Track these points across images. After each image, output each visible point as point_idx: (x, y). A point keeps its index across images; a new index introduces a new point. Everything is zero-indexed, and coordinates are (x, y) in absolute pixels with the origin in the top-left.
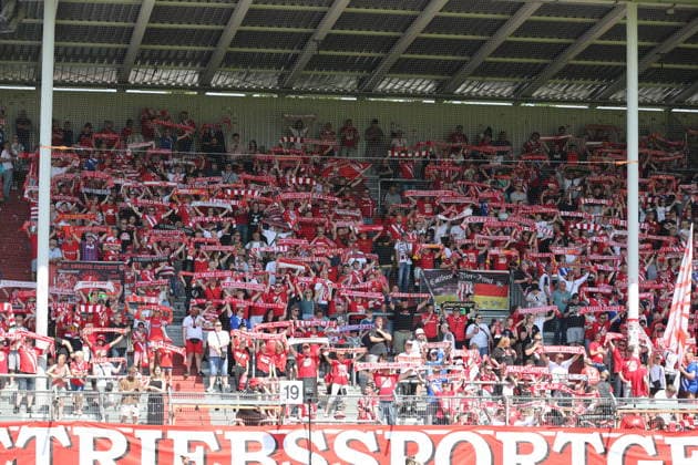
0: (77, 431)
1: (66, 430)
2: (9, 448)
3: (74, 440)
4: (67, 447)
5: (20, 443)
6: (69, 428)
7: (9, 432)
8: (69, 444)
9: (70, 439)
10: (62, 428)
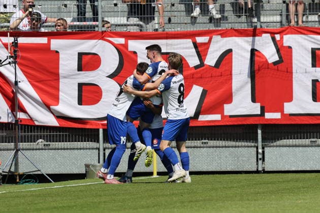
0: (289, 40)
1: (274, 39)
2: (196, 67)
3: (285, 53)
4: (275, 63)
5: (211, 60)
6: (278, 37)
7: (196, 45)
8: (276, 58)
9: (278, 51)
10: (267, 37)
